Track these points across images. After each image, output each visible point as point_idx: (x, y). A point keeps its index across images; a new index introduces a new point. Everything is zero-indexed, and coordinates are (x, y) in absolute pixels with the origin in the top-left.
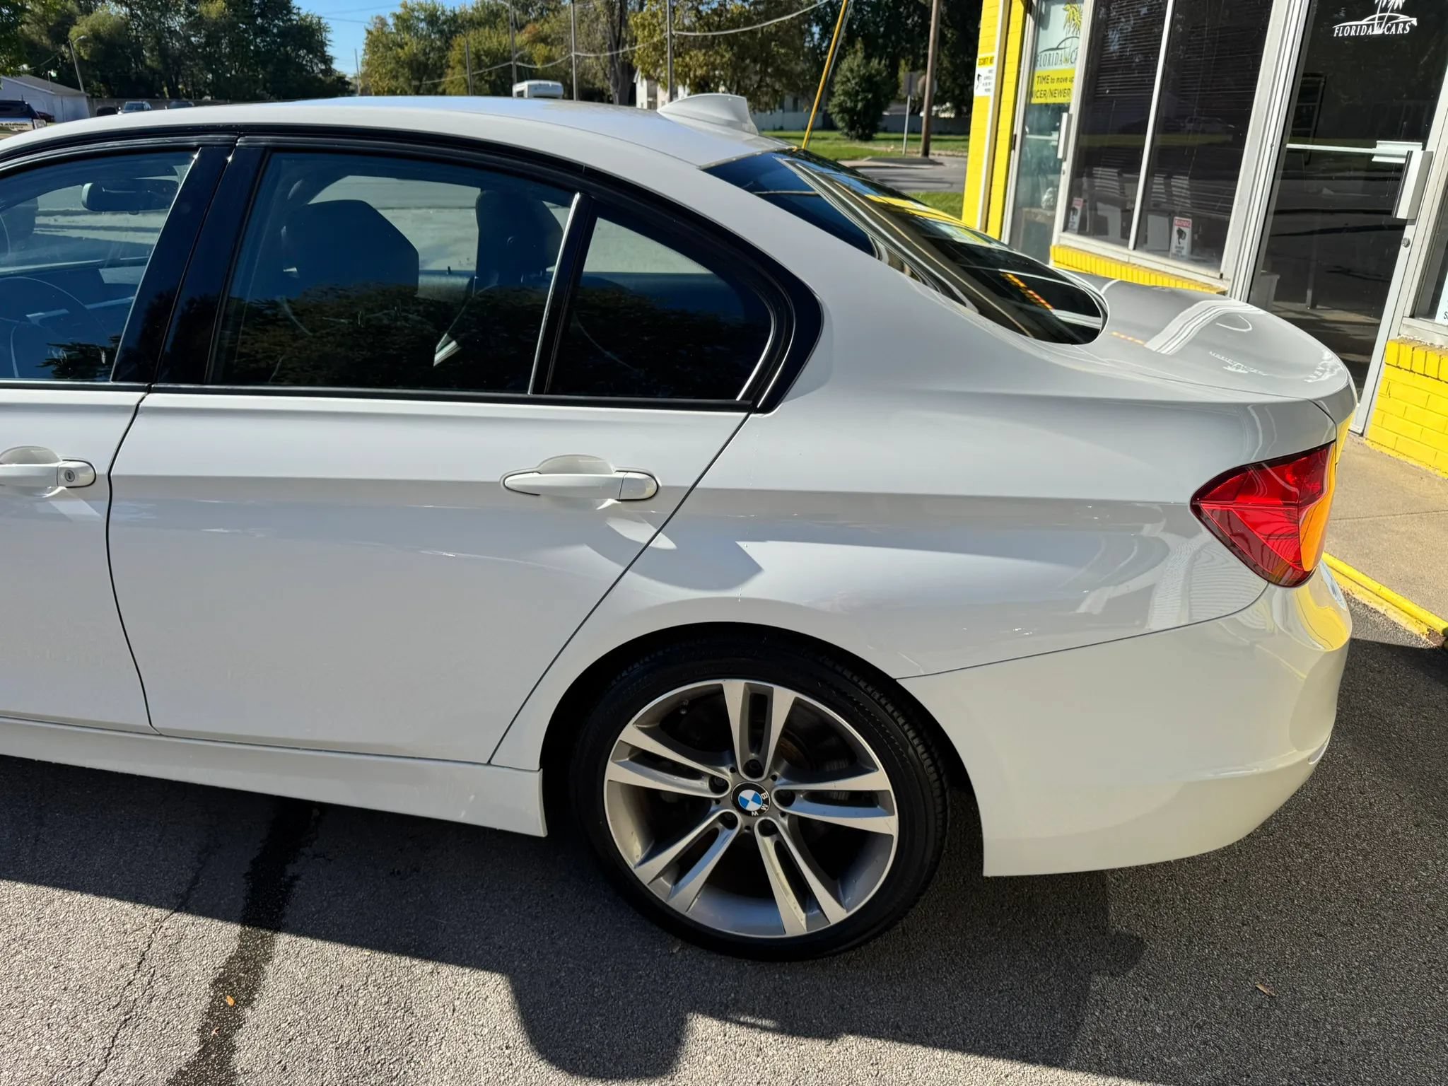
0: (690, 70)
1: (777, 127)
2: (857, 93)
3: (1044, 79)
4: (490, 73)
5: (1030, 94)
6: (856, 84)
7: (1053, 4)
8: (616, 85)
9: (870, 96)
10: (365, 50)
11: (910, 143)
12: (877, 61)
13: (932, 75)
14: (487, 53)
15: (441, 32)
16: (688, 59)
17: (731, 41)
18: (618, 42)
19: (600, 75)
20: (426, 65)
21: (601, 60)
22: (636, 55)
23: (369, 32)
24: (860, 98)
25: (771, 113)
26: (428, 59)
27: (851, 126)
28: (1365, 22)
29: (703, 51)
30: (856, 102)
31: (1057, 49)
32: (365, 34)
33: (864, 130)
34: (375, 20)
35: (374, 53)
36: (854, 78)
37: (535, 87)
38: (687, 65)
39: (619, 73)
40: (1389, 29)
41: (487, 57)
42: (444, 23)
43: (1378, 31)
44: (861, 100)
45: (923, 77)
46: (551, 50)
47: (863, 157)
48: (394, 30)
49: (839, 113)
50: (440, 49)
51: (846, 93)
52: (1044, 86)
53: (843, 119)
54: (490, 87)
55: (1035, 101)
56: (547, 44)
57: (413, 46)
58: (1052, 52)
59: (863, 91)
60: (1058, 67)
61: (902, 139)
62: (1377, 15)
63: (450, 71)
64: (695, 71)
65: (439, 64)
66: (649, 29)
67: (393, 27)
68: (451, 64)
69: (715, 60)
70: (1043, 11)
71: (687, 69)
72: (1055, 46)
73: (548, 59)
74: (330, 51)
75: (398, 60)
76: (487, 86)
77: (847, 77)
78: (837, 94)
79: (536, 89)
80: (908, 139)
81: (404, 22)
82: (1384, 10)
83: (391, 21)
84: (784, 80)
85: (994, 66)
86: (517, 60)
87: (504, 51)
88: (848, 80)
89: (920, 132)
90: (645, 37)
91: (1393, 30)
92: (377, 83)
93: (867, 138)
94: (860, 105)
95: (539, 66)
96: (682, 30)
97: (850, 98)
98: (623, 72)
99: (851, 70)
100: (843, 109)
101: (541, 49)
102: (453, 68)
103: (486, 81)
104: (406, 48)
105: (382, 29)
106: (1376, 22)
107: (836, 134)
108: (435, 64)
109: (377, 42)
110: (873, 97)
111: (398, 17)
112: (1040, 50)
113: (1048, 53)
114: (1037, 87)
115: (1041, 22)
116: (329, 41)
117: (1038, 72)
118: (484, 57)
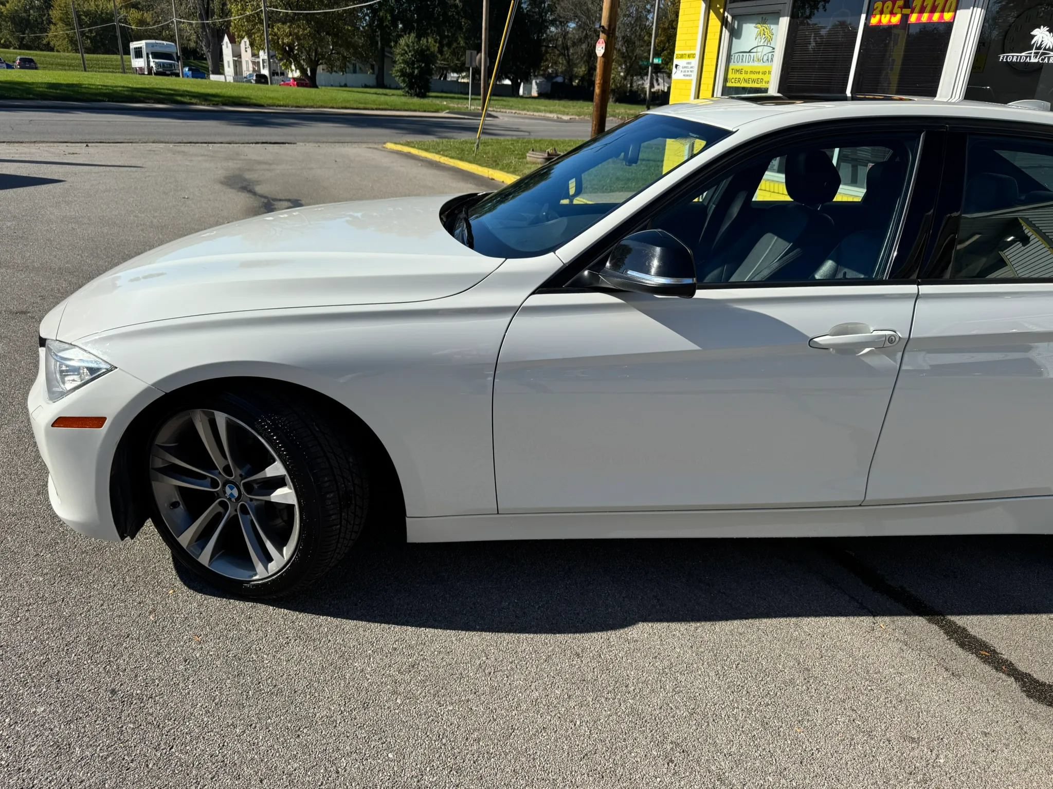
0: (279, 39)
1: (343, 84)
2: (413, 63)
3: (739, 71)
4: (91, 31)
5: (726, 80)
6: (412, 55)
7: (746, 23)
8: (208, 46)
9: (423, 65)
11: (472, 101)
12: (425, 40)
13: (485, 53)
14: (87, 14)
16: (276, 30)
17: (309, 18)
18: (207, 13)
19: (194, 37)
20: (28, 21)
21: (194, 26)
22: (232, 24)
24: (416, 66)
25: (343, 74)
26: (29, 16)
27: (411, 86)
28: (1023, 54)
29: (288, 24)
30: (413, 68)
31: (750, 52)
33: (420, 89)
36: (410, 51)
37: (153, 45)
38: (276, 35)
39: (209, 36)
40: (1043, 60)
41: (86, 17)
43: (1034, 60)
44: (417, 68)
45: (479, 55)
46: (143, 14)
47: (443, 110)
49: (400, 77)
50: (39, 8)
51: (405, 62)
52: (738, 76)
53: (404, 81)
54: (91, 42)
55: (729, 84)
56: (138, 9)
58: (745, 54)
59: (418, 61)
60: (751, 64)
61: (468, 99)
62: (1033, 51)
63: (52, 27)
64: (283, 39)
65: (39, 20)
66: (242, 5)
68: (53, 21)
69: (299, 31)
70: (736, 26)
71: (276, 37)
72: (748, 51)
73: (141, 22)
76: (89, 41)
77: (405, 50)
78: (398, 63)
79: (153, 46)
80: (472, 99)
82: (1039, 48)
84: (351, 50)
85: (695, 62)
86: (120, 21)
87: (102, 13)
88: (406, 53)
89: (480, 95)
90: (238, 10)
91: (1046, 60)
93: (423, 95)
94: (416, 71)
95: (133, 27)
96: (271, 7)
97: (408, 66)
98: (213, 36)
99: (408, 46)
100: (403, 73)
101: (134, 14)
102: (55, 25)
103: (87, 37)
104: (8, 5)
106: (1033, 55)
107: (400, 92)
108: (36, 20)
110: (425, 66)
112: (732, 53)
113: (741, 54)
114: (730, 76)
115: (735, 34)
117: (732, 66)
118: (84, 17)
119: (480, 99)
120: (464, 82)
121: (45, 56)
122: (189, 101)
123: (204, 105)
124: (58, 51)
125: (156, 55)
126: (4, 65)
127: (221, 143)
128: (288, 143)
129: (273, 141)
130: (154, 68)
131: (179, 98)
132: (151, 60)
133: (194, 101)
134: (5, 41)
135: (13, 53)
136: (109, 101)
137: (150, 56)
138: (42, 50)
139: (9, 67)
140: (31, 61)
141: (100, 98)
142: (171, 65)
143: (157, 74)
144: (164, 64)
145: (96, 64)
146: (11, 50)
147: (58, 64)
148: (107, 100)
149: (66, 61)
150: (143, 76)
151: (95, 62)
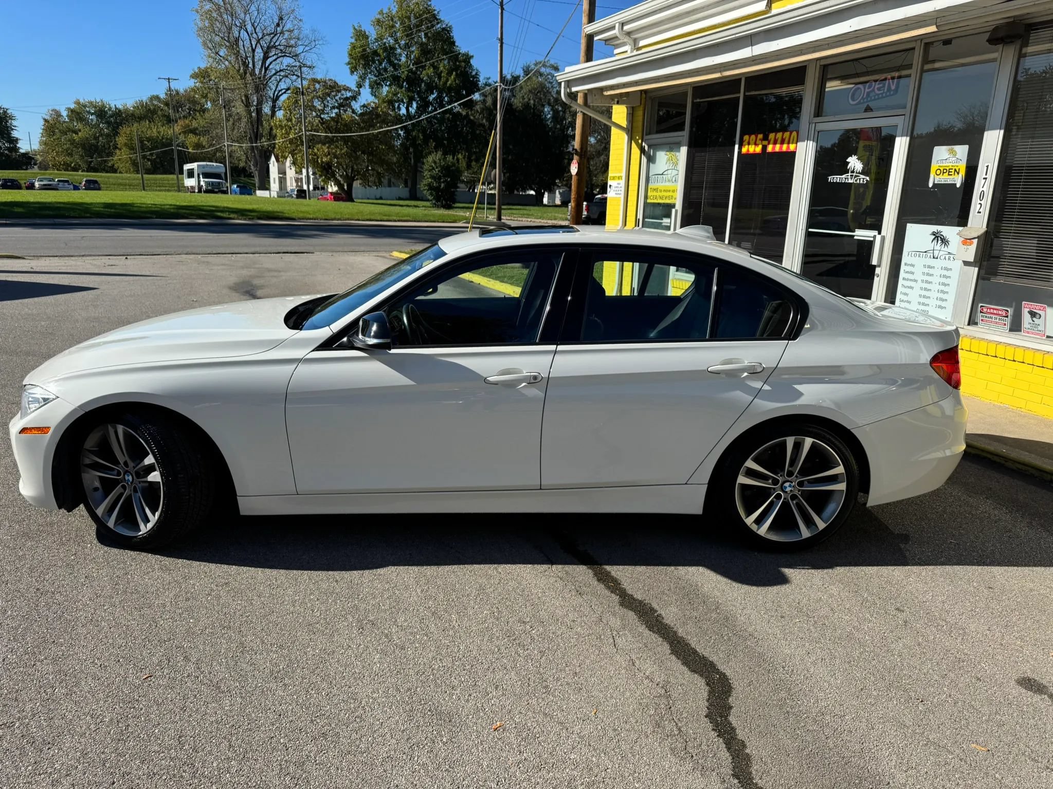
0: (318, 158)
1: (378, 197)
2: (440, 178)
3: (656, 190)
4: (151, 155)
5: (646, 197)
6: (439, 171)
7: (658, 151)
8: (256, 165)
9: (449, 180)
10: (42, 134)
11: (488, 211)
12: (451, 157)
13: (499, 169)
14: (149, 139)
15: (108, 123)
16: (316, 150)
17: (346, 140)
18: (256, 136)
19: (244, 158)
20: (96, 146)
21: (244, 148)
22: (277, 146)
23: (46, 120)
24: (442, 180)
25: (377, 188)
26: (98, 142)
27: (437, 198)
28: (843, 176)
29: (327, 145)
30: (440, 183)
31: (662, 174)
32: (42, 122)
33: (446, 201)
34: (51, 112)
35: (49, 136)
36: (437, 168)
37: (203, 167)
38: (315, 154)
39: (258, 158)
40: (856, 181)
41: (148, 142)
42: (111, 116)
43: (850, 181)
44: (443, 182)
45: (494, 171)
46: (199, 139)
48: (67, 120)
49: (428, 190)
50: (108, 135)
51: (432, 177)
52: (655, 193)
53: (431, 194)
54: (151, 164)
55: (649, 201)
56: (196, 134)
57: (84, 133)
58: (659, 176)
59: (444, 176)
60: (663, 184)
62: (850, 174)
63: (117, 151)
64: (322, 158)
65: (107, 146)
66: (286, 129)
67: (67, 118)
68: (119, 146)
69: (336, 151)
70: (652, 154)
71: (316, 157)
73: (198, 146)
74: (15, 134)
75: (72, 142)
76: (149, 163)
77: (432, 166)
78: (426, 178)
79: (204, 168)
80: (487, 209)
81: (77, 114)
82: (853, 172)
83: (64, 114)
84: (385, 167)
85: (622, 182)
86: (178, 145)
87: (163, 138)
88: (433, 169)
89: (495, 204)
90: (283, 134)
91: (858, 181)
92: (54, 158)
93: (448, 207)
94: (442, 185)
95: (190, 150)
96: (311, 131)
97: (435, 181)
98: (260, 157)
99: (435, 162)
100: (430, 187)
101: (192, 139)
102: (120, 150)
103: (148, 160)
104: (80, 133)
105: (57, 118)
106: (849, 177)
107: (428, 204)
108: (104, 146)
109: (52, 127)
110: (451, 180)
111: (72, 111)
112: (650, 175)
113: (656, 176)
114: (650, 194)
115: (651, 159)
116: (15, 126)
117: (650, 186)
118: (146, 143)
119: (495, 209)
120: (491, 194)
121: (108, 178)
122: (228, 216)
123: (241, 219)
124: (120, 172)
125: (206, 175)
126: (72, 187)
127: (247, 253)
128: (307, 253)
129: (293, 251)
130: (204, 187)
131: (219, 214)
132: (202, 179)
133: (232, 216)
134: (75, 165)
135: (80, 175)
136: (156, 218)
137: (201, 176)
138: (107, 172)
139: (76, 188)
140: (95, 182)
141: (149, 215)
142: (219, 183)
143: (207, 191)
144: (213, 183)
145: (154, 183)
146: (80, 173)
148: (155, 217)
149: (128, 181)
150: (193, 194)
151: (153, 182)
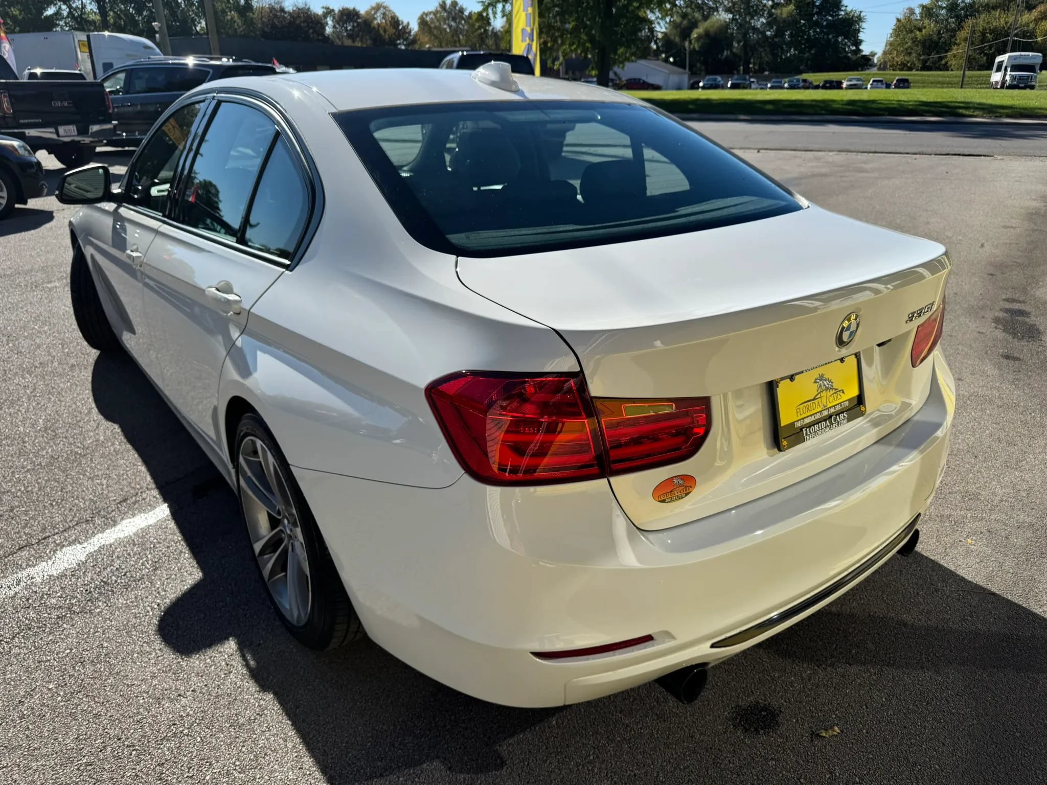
10: (891, 34)
14: (993, 31)
15: (957, 17)
20: (937, 43)
23: (898, 20)
26: (940, 38)
32: (895, 21)
34: (905, 11)
35: (898, 36)
37: (1016, 58)
41: (991, 34)
42: (962, 9)
48: (919, 18)
50: (952, 30)
54: (987, 59)
57: (931, 27)
63: (955, 46)
65: (947, 42)
67: (918, 15)
68: (958, 41)
74: (861, 36)
75: (914, 40)
76: (985, 58)
79: (1013, 59)
81: (928, 11)
83: (918, 11)
86: (1017, 35)
87: (1007, 29)
92: (894, 58)
102: (958, 45)
104: (924, 31)
105: (909, 17)
108: (945, 42)
109: (904, 28)
111: (923, 7)
116: (863, 29)
118: (988, 35)
121: (929, 76)
122: (971, 113)
123: (985, 118)
124: (952, 70)
125: (1015, 68)
126: (884, 86)
129: (967, 153)
130: (1008, 81)
132: (1009, 73)
133: (976, 113)
134: (911, 65)
137: (1009, 69)
138: (941, 70)
139: (888, 86)
140: (906, 81)
142: (1028, 77)
143: (1011, 87)
144: (1021, 77)
145: (976, 81)
146: (914, 72)
147: (939, 83)
149: (948, 79)
150: (996, 90)
151: (976, 79)
